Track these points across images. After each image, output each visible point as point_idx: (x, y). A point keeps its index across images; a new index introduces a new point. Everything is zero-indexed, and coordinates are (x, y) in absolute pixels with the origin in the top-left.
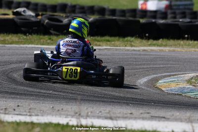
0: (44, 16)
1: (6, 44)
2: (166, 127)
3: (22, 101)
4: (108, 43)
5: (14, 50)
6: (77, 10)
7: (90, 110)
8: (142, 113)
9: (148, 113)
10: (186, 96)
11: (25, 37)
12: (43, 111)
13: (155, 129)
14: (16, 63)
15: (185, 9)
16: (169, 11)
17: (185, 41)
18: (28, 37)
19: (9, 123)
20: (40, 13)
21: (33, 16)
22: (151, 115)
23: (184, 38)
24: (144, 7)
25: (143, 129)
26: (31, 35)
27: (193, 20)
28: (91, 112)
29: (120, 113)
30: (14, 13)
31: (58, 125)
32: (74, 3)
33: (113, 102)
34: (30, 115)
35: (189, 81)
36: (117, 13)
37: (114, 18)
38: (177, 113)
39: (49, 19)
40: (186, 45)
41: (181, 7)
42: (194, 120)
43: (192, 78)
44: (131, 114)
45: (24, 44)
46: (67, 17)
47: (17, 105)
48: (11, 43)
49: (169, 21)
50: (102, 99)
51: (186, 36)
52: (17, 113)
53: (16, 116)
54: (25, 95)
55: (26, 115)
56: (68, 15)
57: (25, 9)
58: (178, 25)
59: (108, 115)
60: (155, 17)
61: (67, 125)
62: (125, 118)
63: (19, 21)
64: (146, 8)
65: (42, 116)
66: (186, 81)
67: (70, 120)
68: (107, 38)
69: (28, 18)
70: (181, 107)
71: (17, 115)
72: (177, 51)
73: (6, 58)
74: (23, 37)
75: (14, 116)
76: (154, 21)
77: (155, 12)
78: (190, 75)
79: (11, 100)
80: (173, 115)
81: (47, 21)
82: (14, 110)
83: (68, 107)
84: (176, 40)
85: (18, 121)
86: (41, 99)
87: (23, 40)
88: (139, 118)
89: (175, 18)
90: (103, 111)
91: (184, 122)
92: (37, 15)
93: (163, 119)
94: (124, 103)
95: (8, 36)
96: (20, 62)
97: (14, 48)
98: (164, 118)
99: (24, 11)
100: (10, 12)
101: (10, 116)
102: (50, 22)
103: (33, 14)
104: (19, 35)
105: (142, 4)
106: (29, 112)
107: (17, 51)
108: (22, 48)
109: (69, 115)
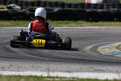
0: (26, 9)
1: (3, 27)
2: (103, 77)
3: (14, 62)
4: (67, 25)
5: (8, 30)
6: (47, 5)
7: (56, 67)
8: (88, 68)
9: (92, 68)
10: (115, 57)
11: (15, 22)
12: (27, 68)
13: (96, 78)
15: (115, 2)
16: (105, 4)
17: (115, 22)
18: (17, 22)
19: (5, 76)
20: (24, 7)
21: (20, 9)
22: (94, 69)
23: (114, 21)
25: (89, 78)
26: (19, 21)
27: (120, 9)
28: (57, 68)
29: (74, 68)
30: (8, 8)
31: (36, 77)
33: (70, 61)
34: (18, 71)
35: (118, 47)
36: (72, 6)
37: (70, 9)
38: (110, 68)
40: (115, 25)
41: (112, 1)
42: (120, 71)
43: (119, 46)
44: (81, 68)
45: (15, 26)
47: (10, 65)
48: (6, 26)
49: (105, 10)
50: (63, 60)
51: (115, 19)
54: (15, 58)
55: (16, 71)
57: (15, 5)
58: (110, 12)
59: (67, 70)
60: (96, 8)
61: (42, 77)
62: (77, 71)
63: (11, 12)
64: (90, 2)
65: (26, 71)
66: (116, 47)
67: (43, 74)
68: (66, 21)
69: (16, 10)
70: (112, 64)
71: (10, 71)
72: (110, 29)
73: (3, 36)
74: (13, 22)
75: (8, 72)
76: (95, 10)
77: (96, 4)
78: (118, 43)
79: (7, 62)
80: (107, 69)
81: (28, 12)
82: (9, 68)
83: (41, 65)
84: (109, 22)
85: (11, 75)
86: (26, 60)
87: (14, 24)
88: (86, 71)
90: (64, 68)
91: (114, 73)
92: (22, 8)
93: (101, 72)
94: (77, 62)
95: (4, 22)
98: (102, 70)
99: (14, 6)
100: (5, 7)
101: (6, 72)
102: (30, 12)
103: (19, 8)
104: (12, 21)
106: (18, 69)
107: (10, 31)
108: (14, 29)
109: (43, 70)
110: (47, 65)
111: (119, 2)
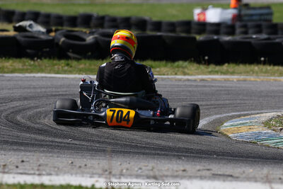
0: (58, 32)
1: (5, 73)
3: (29, 154)
5: (16, 81)
6: (106, 24)
7: (125, 165)
8: (199, 170)
9: (208, 170)
10: (262, 145)
11: (32, 63)
12: (58, 169)
14: (19, 99)
15: (260, 20)
16: (238, 24)
17: (261, 67)
18: (36, 63)
19: (9, 186)
20: (54, 28)
21: (43, 33)
22: (213, 172)
23: (258, 62)
24: (202, 18)
26: (41, 59)
27: (272, 37)
28: (127, 169)
29: (168, 170)
30: (16, 29)
31: (80, 188)
32: (102, 13)
33: (158, 154)
34: (39, 175)
35: (267, 124)
36: (164, 27)
37: (159, 34)
38: (250, 170)
39: (67, 36)
40: (261, 71)
41: (255, 18)
42: (274, 179)
43: (271, 120)
44: (184, 171)
45: (31, 72)
46: (91, 33)
47: (21, 160)
48: (12, 72)
49: (238, 37)
50: (143, 151)
51: (262, 59)
52: (21, 171)
53: (20, 176)
54: (33, 145)
55: (34, 174)
56: (94, 30)
57: (32, 22)
58: (250, 43)
59: (151, 173)
60: (217, 32)
61: (93, 188)
62: (175, 177)
63: (23, 39)
64: (204, 20)
65: (57, 175)
66: (263, 123)
67: (97, 181)
68: (149, 62)
69: (36, 35)
70: (255, 161)
71: (21, 174)
72: (250, 81)
73: (5, 93)
74: (29, 62)
75: (16, 176)
76: (215, 37)
77: (218, 25)
78: (268, 114)
79: (12, 152)
80: (244, 172)
81: (63, 39)
82: (17, 167)
83: (93, 162)
84: (247, 66)
85: (22, 183)
86: (56, 150)
87: (29, 67)
88: (196, 177)
89: (246, 33)
90: (144, 168)
91: (260, 181)
92: (49, 31)
93: (230, 178)
94: (174, 155)
95: (8, 62)
96: (25, 99)
97: (17, 79)
98: (231, 176)
99: (30, 26)
100: (10, 27)
101: (11, 176)
102: (67, 41)
103: (42, 29)
104: (24, 60)
105: (198, 15)
106: (38, 170)
107: (20, 83)
108: (29, 79)
109: (96, 174)
110: (105, 161)
111: (270, 21)
